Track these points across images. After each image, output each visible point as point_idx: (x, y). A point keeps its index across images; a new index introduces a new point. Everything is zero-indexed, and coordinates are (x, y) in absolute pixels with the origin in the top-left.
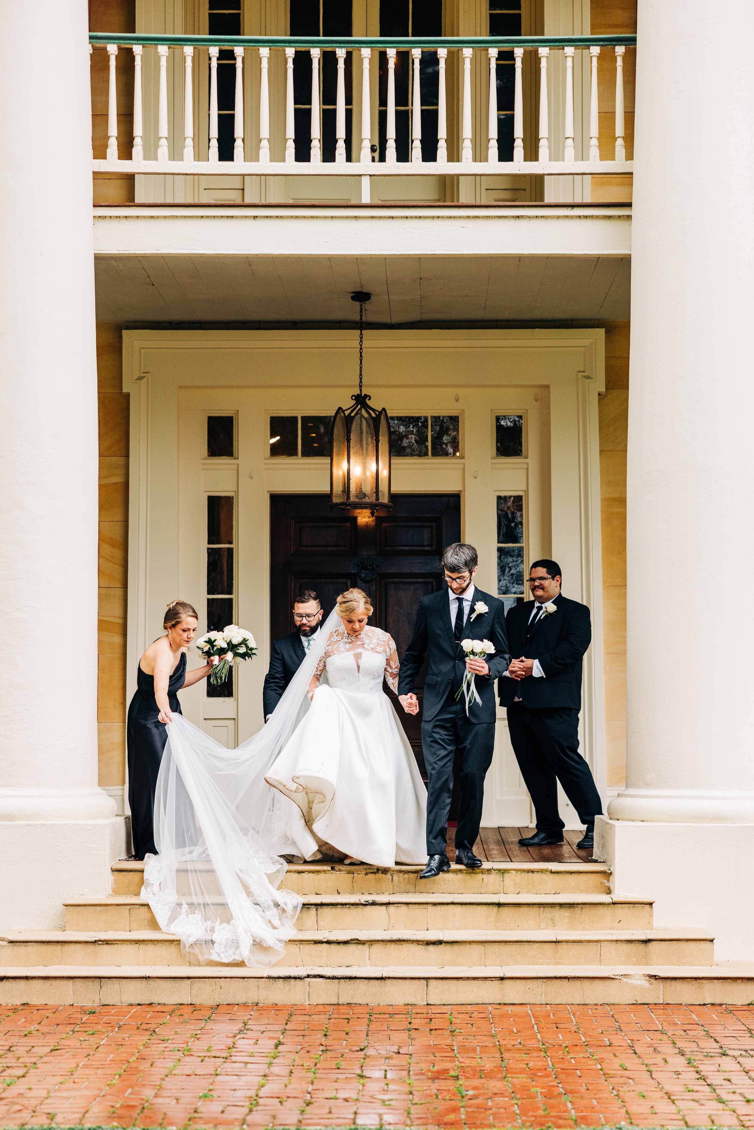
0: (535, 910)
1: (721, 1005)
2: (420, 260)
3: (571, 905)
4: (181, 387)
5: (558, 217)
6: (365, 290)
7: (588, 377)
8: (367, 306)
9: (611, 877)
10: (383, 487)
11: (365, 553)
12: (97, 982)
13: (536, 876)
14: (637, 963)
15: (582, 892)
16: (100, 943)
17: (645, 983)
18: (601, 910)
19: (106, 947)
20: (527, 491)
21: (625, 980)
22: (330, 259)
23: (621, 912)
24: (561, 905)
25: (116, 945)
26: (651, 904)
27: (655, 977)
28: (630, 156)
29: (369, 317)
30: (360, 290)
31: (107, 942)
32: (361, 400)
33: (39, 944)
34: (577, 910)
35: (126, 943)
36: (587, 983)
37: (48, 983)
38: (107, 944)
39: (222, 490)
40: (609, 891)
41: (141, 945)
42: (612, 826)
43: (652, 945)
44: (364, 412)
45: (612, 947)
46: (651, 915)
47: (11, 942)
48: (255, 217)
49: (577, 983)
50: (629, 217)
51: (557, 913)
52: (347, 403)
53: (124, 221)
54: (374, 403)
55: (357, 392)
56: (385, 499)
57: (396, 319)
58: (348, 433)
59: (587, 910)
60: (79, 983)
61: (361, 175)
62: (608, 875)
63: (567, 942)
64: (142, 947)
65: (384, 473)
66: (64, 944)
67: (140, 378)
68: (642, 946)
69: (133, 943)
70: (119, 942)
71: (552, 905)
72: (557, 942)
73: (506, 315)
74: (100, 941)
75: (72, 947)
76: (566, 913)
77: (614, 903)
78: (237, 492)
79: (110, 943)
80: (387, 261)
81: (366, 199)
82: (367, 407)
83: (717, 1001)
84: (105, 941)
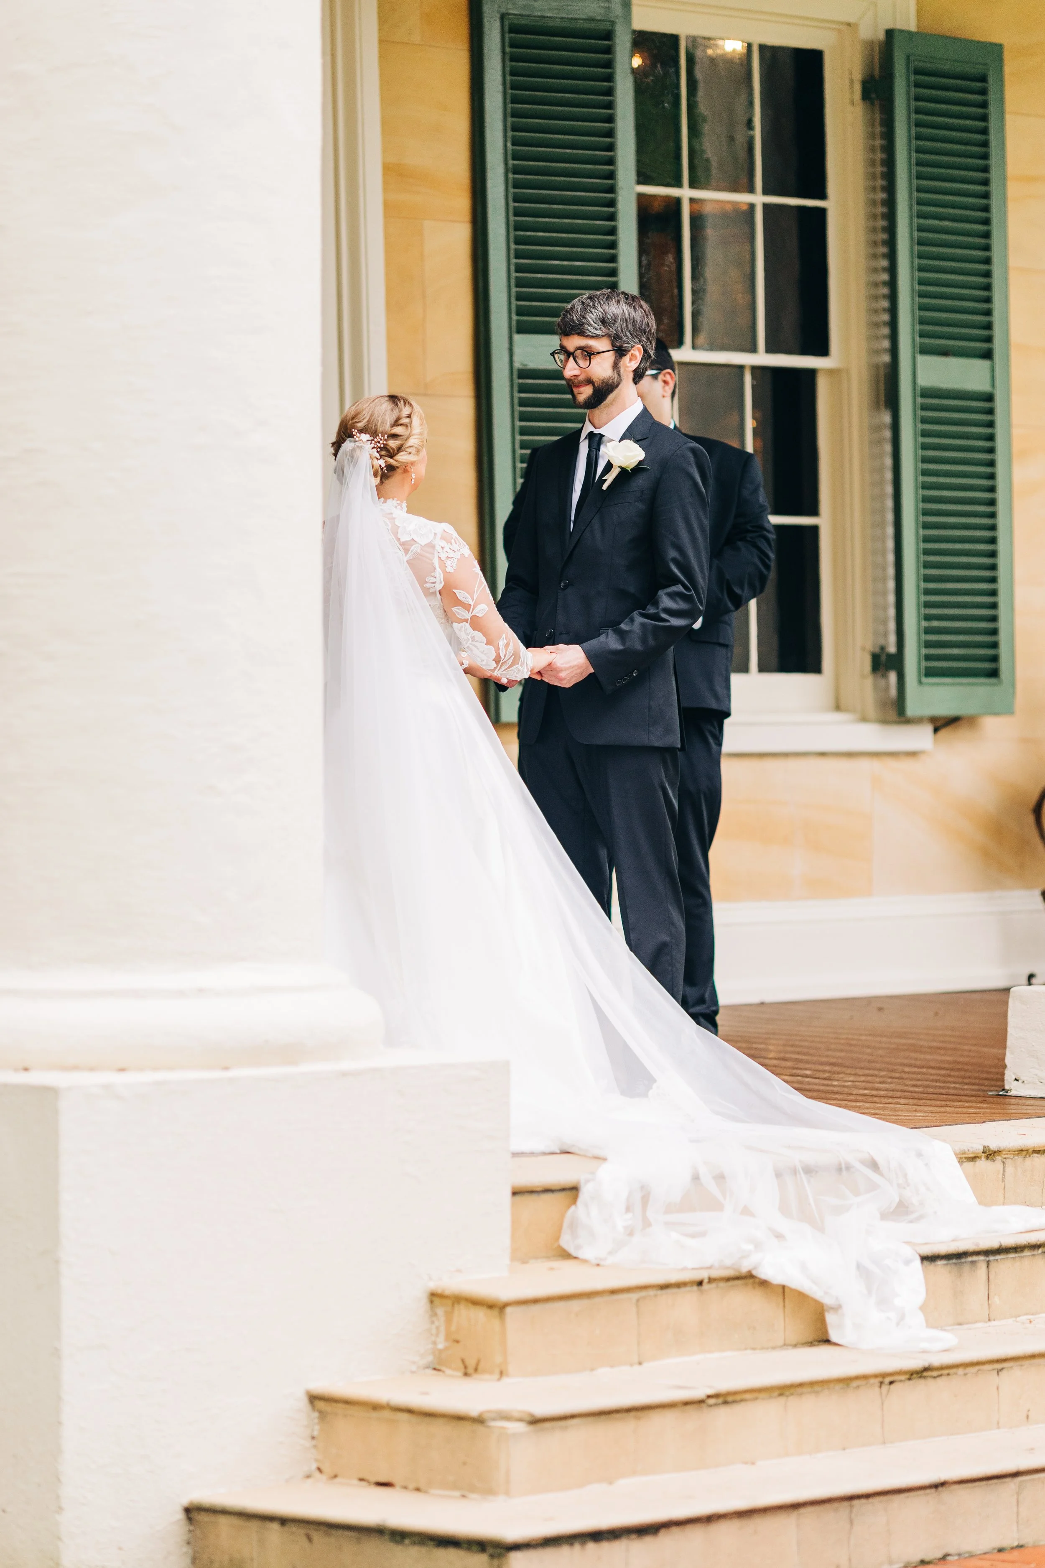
16: (712, 1401)
19: (723, 1412)
25: (743, 1404)
31: (725, 1399)
33: (590, 1419)
35: (762, 1395)
38: (725, 1403)
41: (791, 1399)
47: (535, 1421)
64: (793, 1402)
66: (639, 1414)
69: (776, 1393)
70: (747, 1396)
74: (717, 1396)
75: (657, 1420)
79: (730, 1399)
84: (729, 1394)
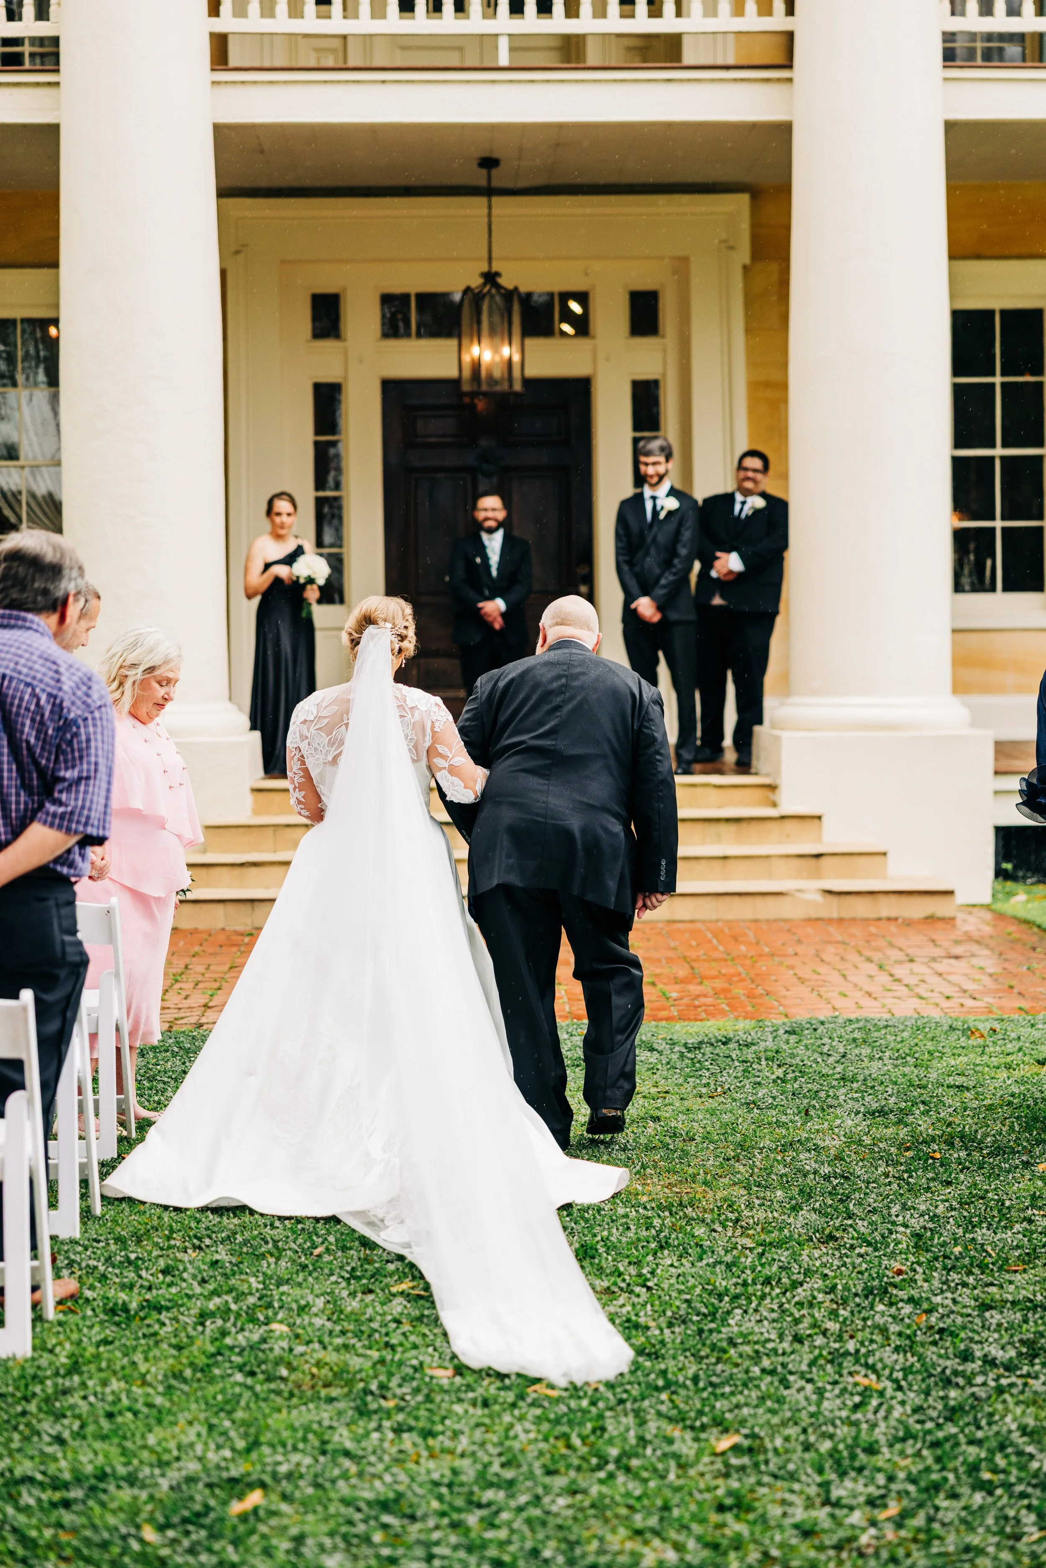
0: (699, 826)
1: (896, 919)
2: (560, 127)
3: (737, 820)
4: (284, 262)
5: (713, 80)
6: (495, 155)
7: (731, 248)
8: (494, 172)
9: (777, 791)
10: (516, 373)
11: (483, 442)
12: (249, 905)
13: (699, 790)
14: (809, 877)
15: (747, 805)
16: (247, 865)
17: (819, 898)
18: (769, 825)
19: (252, 871)
20: (664, 375)
21: (798, 895)
22: (463, 127)
23: (789, 825)
24: (728, 820)
25: (264, 867)
26: (819, 818)
27: (830, 892)
28: (790, 10)
29: (495, 183)
30: (487, 155)
32: (490, 277)
34: (744, 825)
35: (275, 865)
36: (759, 900)
37: (198, 906)
39: (328, 376)
40: (774, 805)
42: (778, 739)
43: (823, 860)
44: (494, 291)
45: (782, 863)
46: (820, 829)
48: (383, 82)
49: (748, 900)
50: (790, 80)
51: (724, 828)
52: (476, 282)
53: (240, 87)
54: (504, 281)
55: (485, 269)
56: (518, 387)
57: (522, 184)
58: (479, 312)
59: (755, 826)
60: (230, 907)
61: (497, 35)
62: (772, 788)
63: (736, 857)
65: (516, 358)
67: (237, 252)
68: (813, 861)
71: (718, 820)
72: (725, 858)
73: (642, 180)
74: (247, 863)
75: (219, 871)
76: (732, 828)
77: (783, 818)
78: (346, 378)
80: (524, 128)
81: (504, 60)
82: (498, 287)
83: (893, 914)
